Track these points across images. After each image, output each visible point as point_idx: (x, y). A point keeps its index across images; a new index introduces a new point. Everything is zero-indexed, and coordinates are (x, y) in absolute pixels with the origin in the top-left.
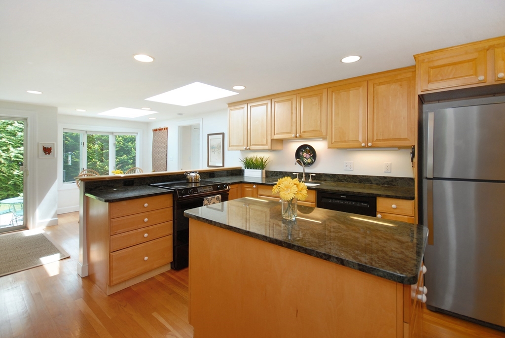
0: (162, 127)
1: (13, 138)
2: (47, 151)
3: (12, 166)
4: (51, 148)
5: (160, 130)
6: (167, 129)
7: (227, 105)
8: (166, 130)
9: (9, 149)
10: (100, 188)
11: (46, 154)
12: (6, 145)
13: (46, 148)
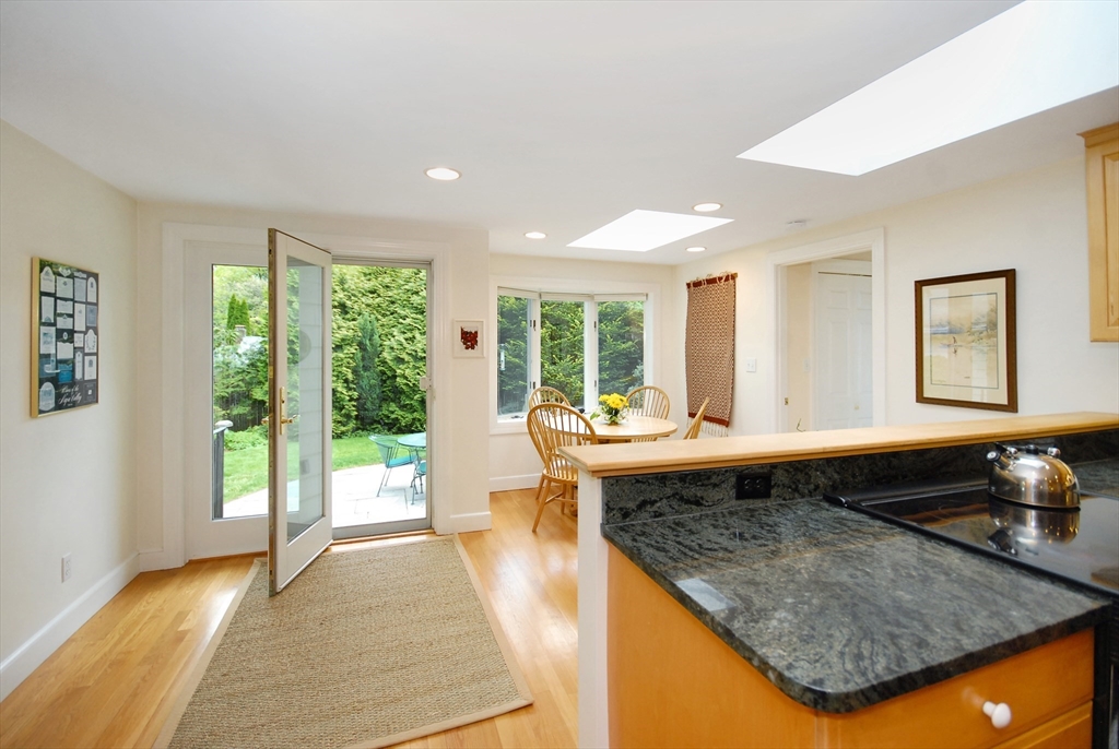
0: (716, 274)
1: (419, 316)
2: (470, 339)
3: (418, 368)
4: (476, 333)
5: (711, 281)
6: (734, 277)
7: (1082, 141)
8: (731, 281)
9: (414, 337)
10: (655, 508)
11: (467, 348)
12: (411, 330)
13: (467, 333)
